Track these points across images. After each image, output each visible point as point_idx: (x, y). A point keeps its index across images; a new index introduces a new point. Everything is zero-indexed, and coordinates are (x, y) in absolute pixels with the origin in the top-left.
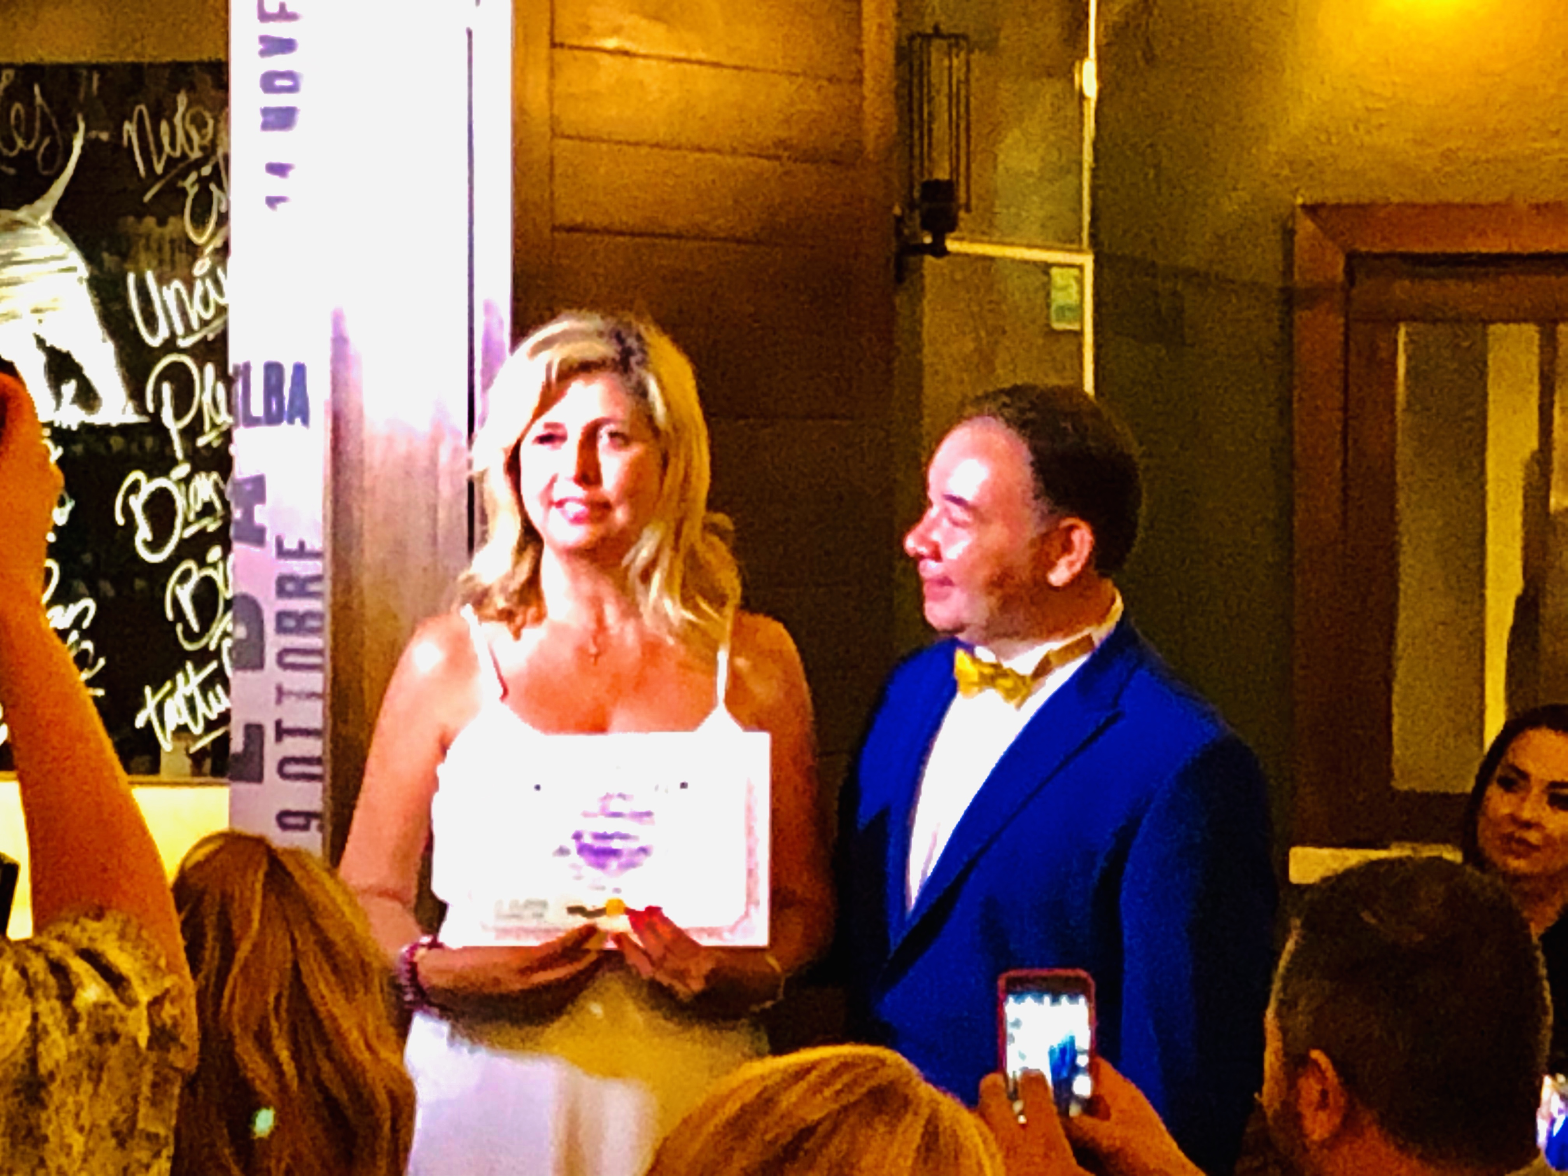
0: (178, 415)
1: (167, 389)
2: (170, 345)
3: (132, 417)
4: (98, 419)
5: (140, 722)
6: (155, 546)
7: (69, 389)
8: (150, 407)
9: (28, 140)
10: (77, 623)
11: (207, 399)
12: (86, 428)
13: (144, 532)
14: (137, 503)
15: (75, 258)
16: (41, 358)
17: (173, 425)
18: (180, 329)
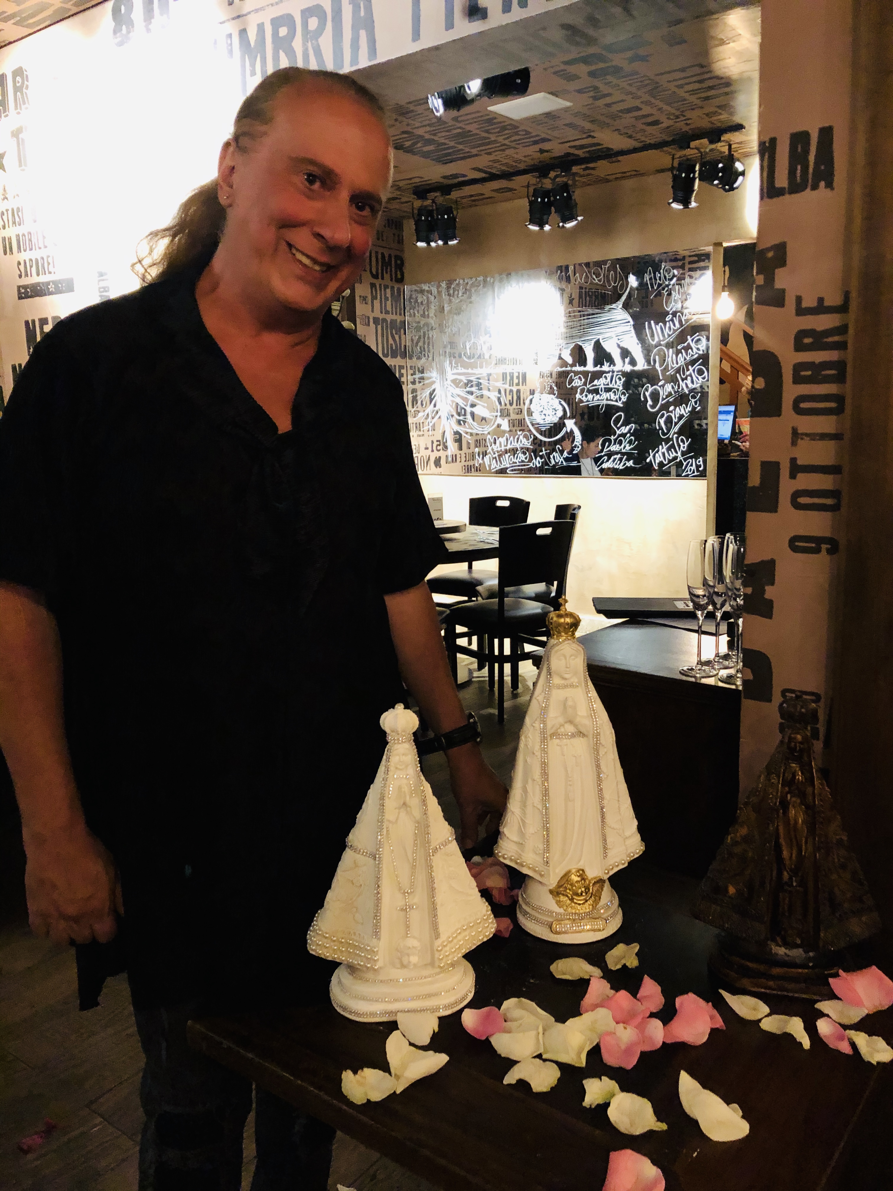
0: (661, 366)
1: (657, 357)
2: (659, 344)
3: (646, 367)
4: (636, 368)
5: (648, 460)
6: (653, 407)
7: (627, 360)
8: (652, 364)
9: (615, 283)
10: (629, 431)
11: (670, 359)
12: (633, 372)
13: (650, 402)
14: (647, 394)
15: (630, 319)
16: (619, 351)
17: (659, 369)
18: (662, 338)
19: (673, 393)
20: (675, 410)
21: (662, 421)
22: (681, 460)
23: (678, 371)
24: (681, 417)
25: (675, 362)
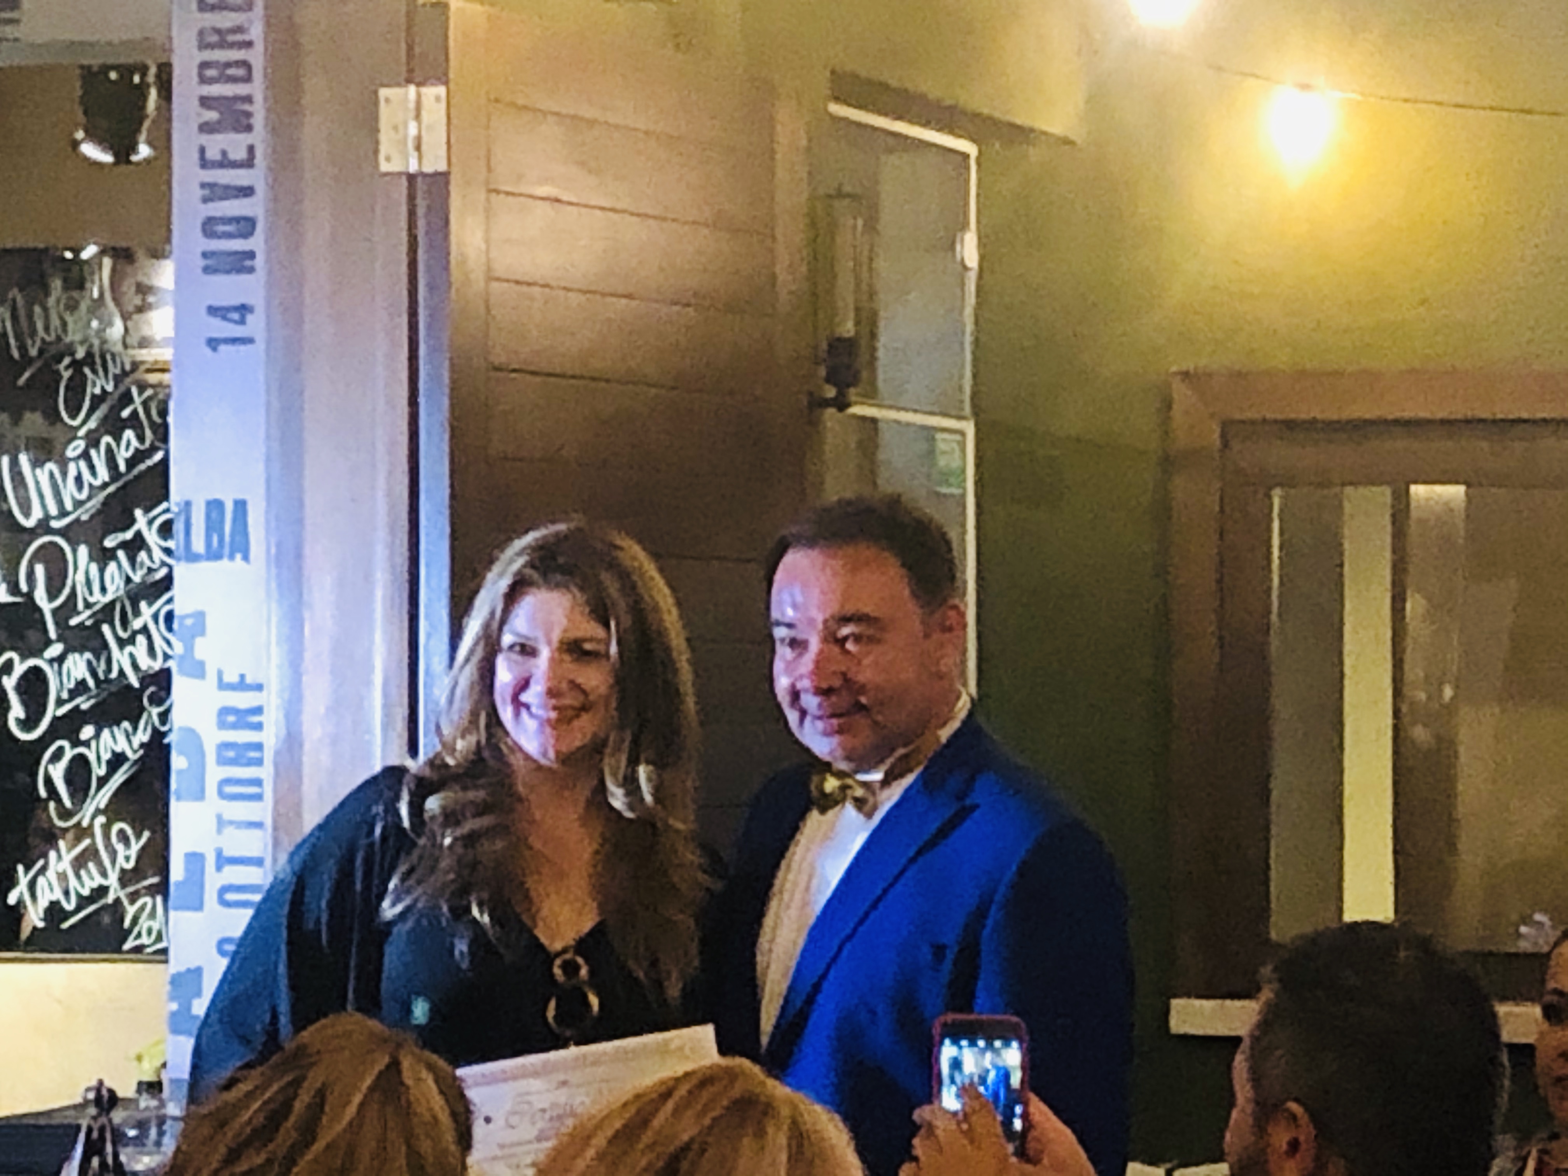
0: (52, 595)
1: (40, 570)
2: (44, 527)
5: (12, 899)
6: (28, 724)
8: (24, 587)
11: (80, 577)
13: (17, 710)
14: (9, 682)
17: (46, 605)
18: (53, 511)
19: (91, 683)
20: (97, 736)
21: (58, 772)
22: (118, 901)
23: (106, 613)
24: (117, 760)
25: (96, 587)
